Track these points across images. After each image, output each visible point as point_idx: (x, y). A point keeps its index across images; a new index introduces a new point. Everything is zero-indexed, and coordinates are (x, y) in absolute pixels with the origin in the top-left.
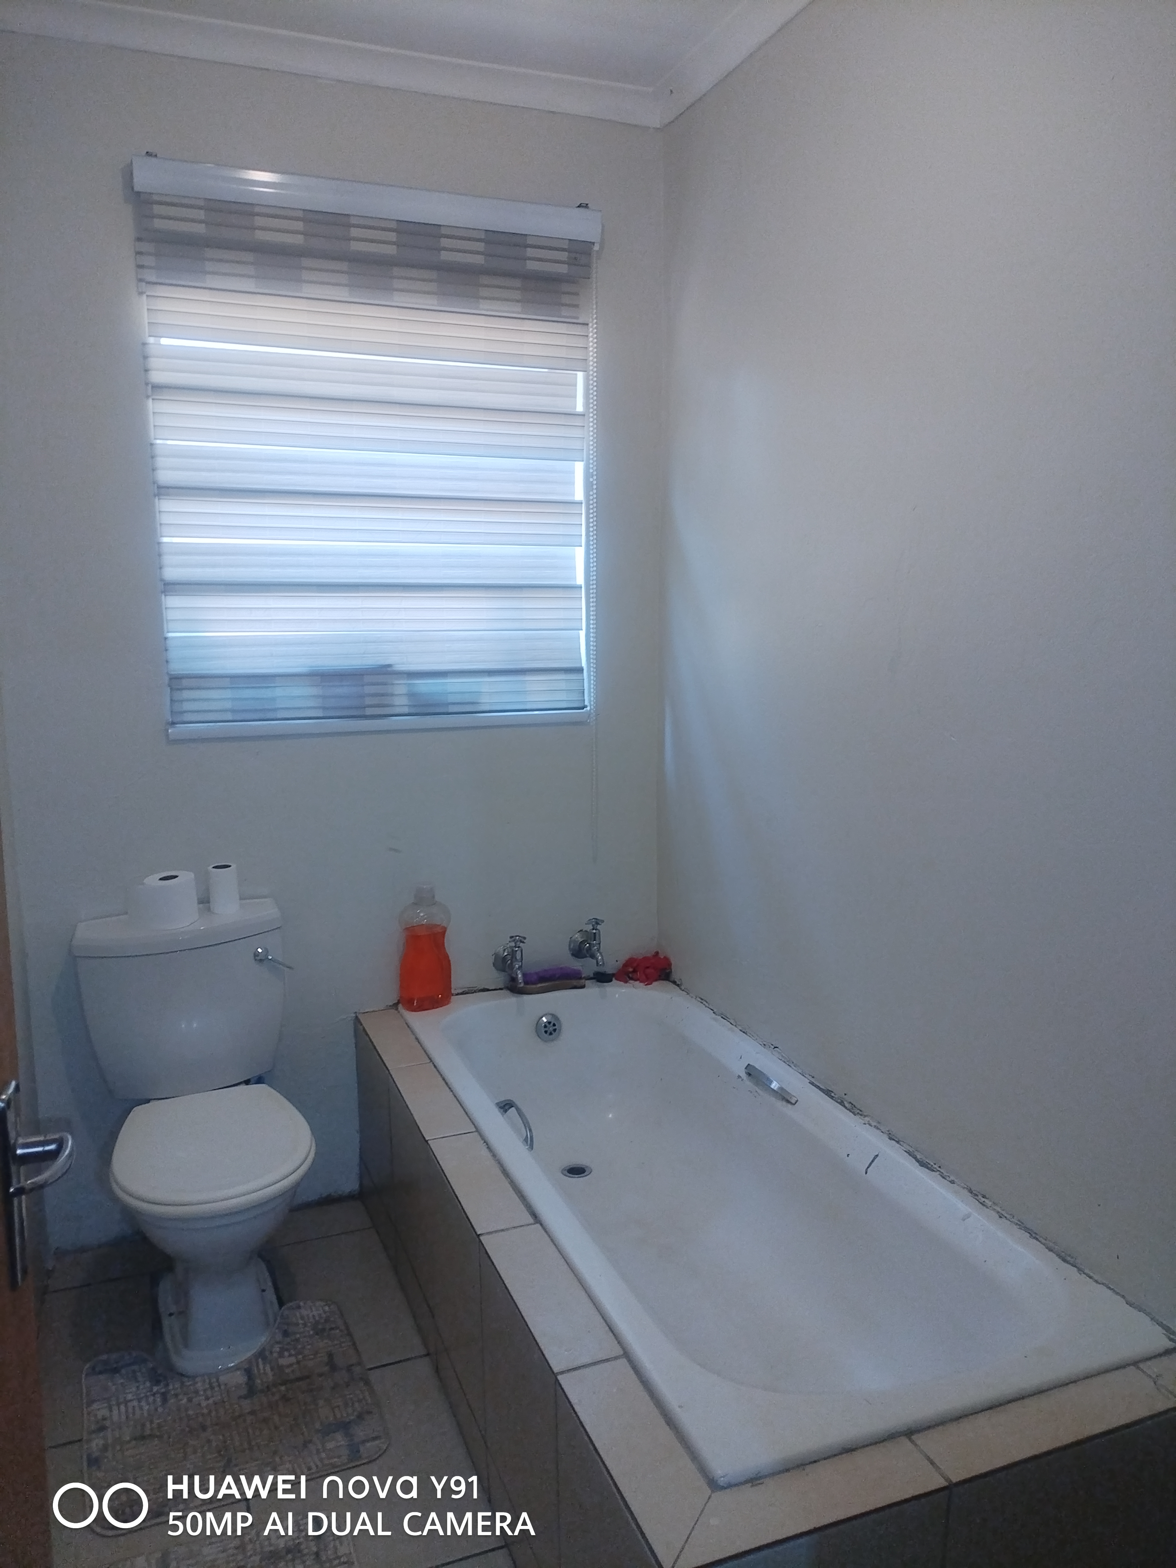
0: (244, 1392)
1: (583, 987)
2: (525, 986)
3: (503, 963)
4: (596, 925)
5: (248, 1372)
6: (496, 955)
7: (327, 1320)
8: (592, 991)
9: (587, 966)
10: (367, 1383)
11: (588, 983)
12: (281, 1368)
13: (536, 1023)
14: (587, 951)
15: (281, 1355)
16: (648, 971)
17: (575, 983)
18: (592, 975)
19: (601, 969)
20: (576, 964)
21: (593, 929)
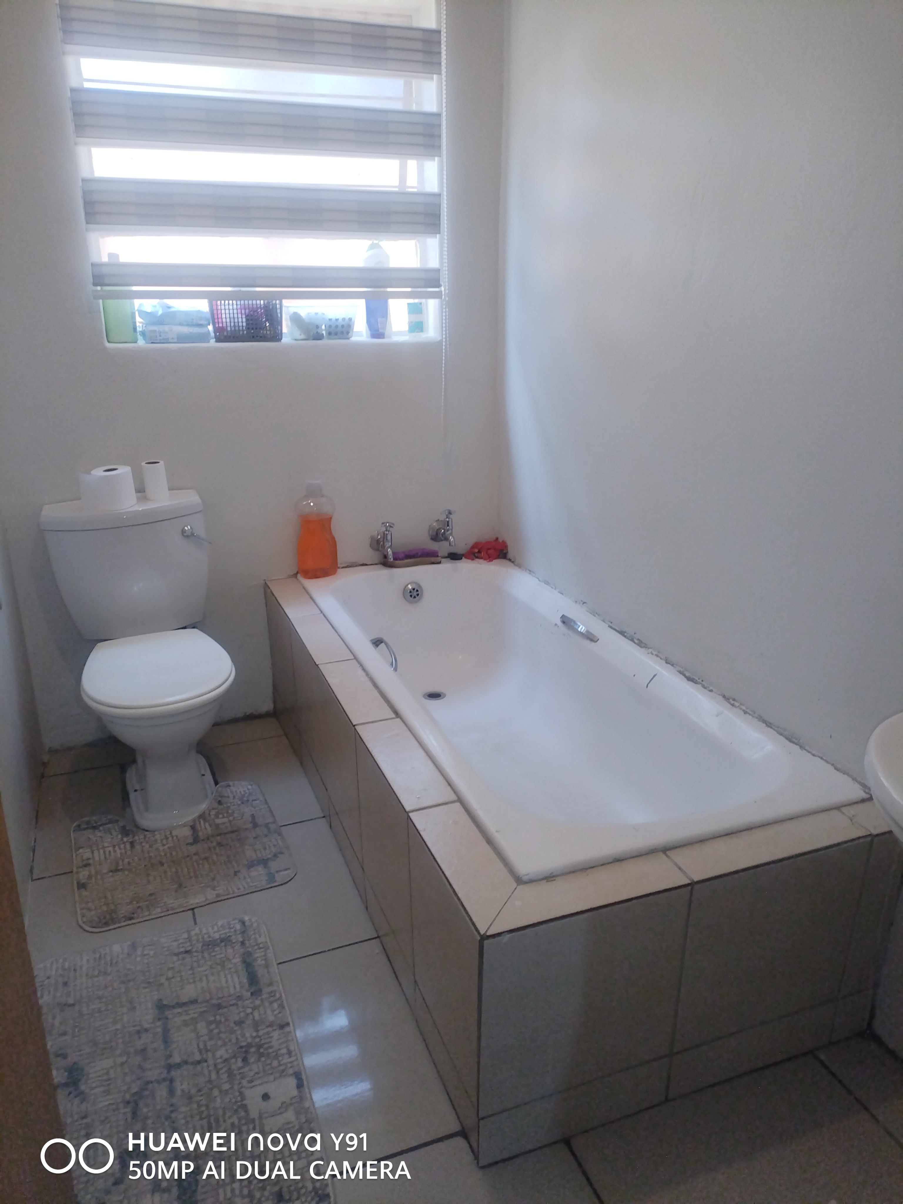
0: (190, 840)
1: (440, 563)
2: (394, 561)
3: (378, 544)
4: (449, 515)
5: (193, 828)
6: (372, 538)
7: (250, 794)
8: (447, 566)
9: (442, 548)
10: (280, 834)
11: (443, 560)
12: (217, 826)
13: (404, 587)
14: (442, 535)
15: (217, 816)
16: (490, 552)
17: (433, 559)
18: (447, 555)
19: (453, 550)
20: (434, 546)
21: (447, 518)
